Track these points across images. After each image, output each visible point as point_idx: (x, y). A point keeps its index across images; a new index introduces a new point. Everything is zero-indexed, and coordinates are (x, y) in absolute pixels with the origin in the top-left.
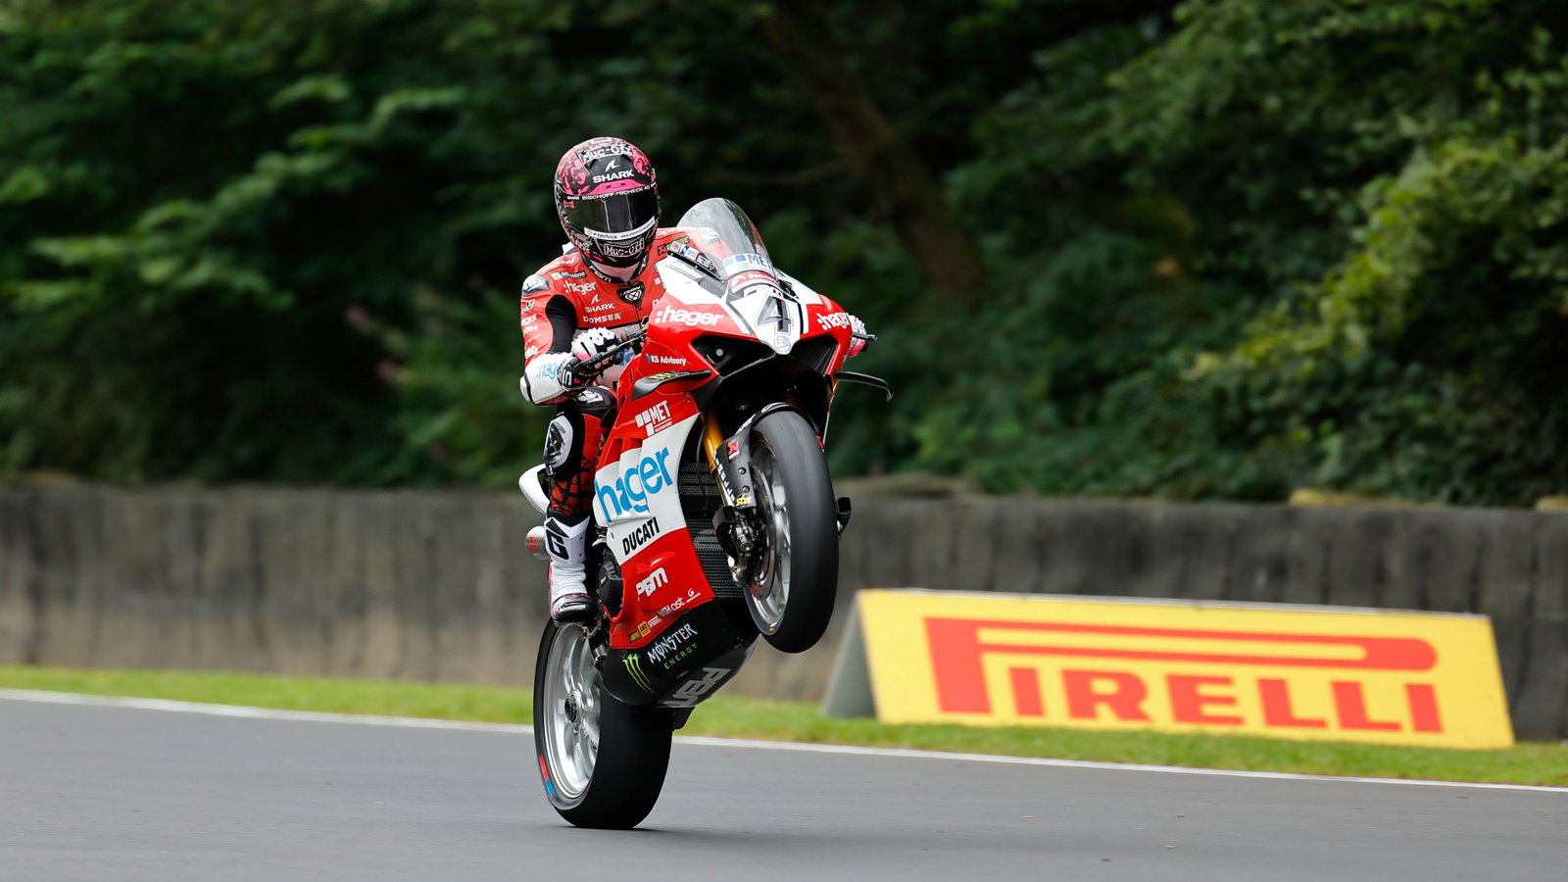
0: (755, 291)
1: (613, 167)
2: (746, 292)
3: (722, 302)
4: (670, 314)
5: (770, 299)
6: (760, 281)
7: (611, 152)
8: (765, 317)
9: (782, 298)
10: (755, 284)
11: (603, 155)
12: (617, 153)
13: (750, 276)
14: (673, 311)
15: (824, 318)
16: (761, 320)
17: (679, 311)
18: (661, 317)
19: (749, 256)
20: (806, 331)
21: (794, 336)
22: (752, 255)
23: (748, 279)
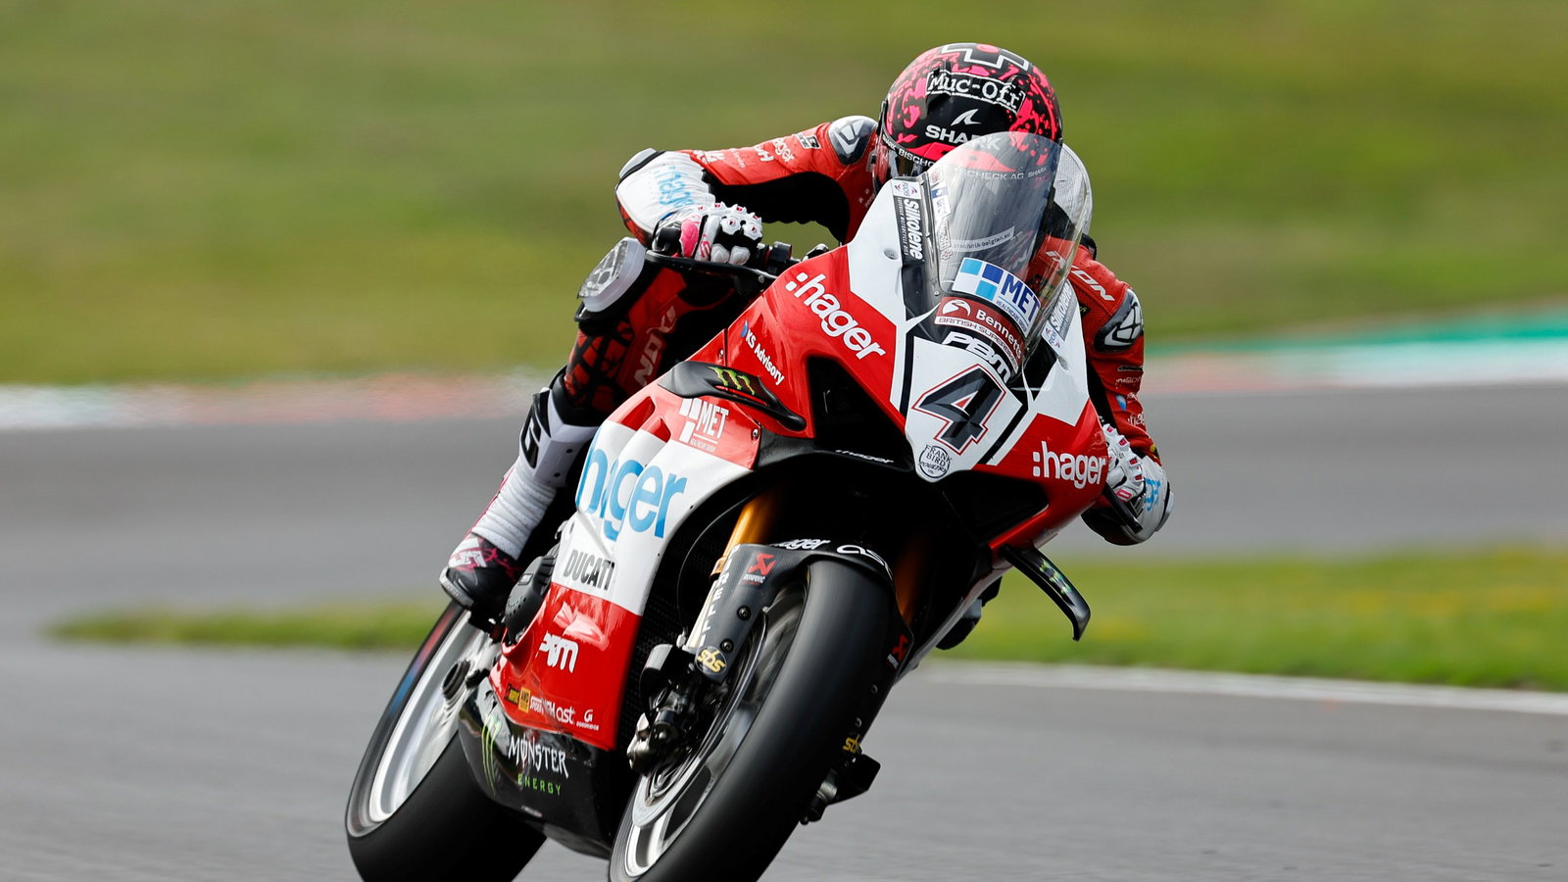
0: (964, 346)
1: (968, 122)
2: (952, 336)
3: (903, 326)
4: (815, 290)
5: (977, 375)
6: (987, 333)
7: (979, 93)
8: (941, 401)
9: (1001, 384)
10: (974, 334)
11: (963, 93)
12: (987, 98)
13: (981, 314)
14: (821, 289)
15: (1048, 455)
16: (932, 401)
17: (828, 296)
18: (800, 285)
19: (1010, 279)
20: (995, 461)
21: (967, 459)
22: (1016, 280)
23: (973, 318)
